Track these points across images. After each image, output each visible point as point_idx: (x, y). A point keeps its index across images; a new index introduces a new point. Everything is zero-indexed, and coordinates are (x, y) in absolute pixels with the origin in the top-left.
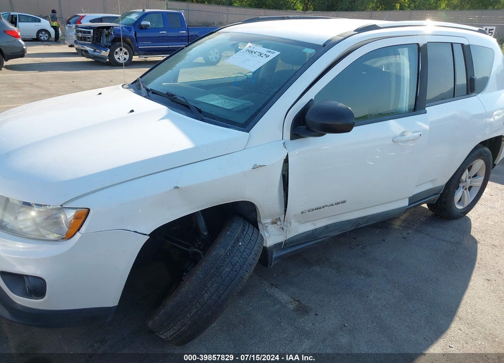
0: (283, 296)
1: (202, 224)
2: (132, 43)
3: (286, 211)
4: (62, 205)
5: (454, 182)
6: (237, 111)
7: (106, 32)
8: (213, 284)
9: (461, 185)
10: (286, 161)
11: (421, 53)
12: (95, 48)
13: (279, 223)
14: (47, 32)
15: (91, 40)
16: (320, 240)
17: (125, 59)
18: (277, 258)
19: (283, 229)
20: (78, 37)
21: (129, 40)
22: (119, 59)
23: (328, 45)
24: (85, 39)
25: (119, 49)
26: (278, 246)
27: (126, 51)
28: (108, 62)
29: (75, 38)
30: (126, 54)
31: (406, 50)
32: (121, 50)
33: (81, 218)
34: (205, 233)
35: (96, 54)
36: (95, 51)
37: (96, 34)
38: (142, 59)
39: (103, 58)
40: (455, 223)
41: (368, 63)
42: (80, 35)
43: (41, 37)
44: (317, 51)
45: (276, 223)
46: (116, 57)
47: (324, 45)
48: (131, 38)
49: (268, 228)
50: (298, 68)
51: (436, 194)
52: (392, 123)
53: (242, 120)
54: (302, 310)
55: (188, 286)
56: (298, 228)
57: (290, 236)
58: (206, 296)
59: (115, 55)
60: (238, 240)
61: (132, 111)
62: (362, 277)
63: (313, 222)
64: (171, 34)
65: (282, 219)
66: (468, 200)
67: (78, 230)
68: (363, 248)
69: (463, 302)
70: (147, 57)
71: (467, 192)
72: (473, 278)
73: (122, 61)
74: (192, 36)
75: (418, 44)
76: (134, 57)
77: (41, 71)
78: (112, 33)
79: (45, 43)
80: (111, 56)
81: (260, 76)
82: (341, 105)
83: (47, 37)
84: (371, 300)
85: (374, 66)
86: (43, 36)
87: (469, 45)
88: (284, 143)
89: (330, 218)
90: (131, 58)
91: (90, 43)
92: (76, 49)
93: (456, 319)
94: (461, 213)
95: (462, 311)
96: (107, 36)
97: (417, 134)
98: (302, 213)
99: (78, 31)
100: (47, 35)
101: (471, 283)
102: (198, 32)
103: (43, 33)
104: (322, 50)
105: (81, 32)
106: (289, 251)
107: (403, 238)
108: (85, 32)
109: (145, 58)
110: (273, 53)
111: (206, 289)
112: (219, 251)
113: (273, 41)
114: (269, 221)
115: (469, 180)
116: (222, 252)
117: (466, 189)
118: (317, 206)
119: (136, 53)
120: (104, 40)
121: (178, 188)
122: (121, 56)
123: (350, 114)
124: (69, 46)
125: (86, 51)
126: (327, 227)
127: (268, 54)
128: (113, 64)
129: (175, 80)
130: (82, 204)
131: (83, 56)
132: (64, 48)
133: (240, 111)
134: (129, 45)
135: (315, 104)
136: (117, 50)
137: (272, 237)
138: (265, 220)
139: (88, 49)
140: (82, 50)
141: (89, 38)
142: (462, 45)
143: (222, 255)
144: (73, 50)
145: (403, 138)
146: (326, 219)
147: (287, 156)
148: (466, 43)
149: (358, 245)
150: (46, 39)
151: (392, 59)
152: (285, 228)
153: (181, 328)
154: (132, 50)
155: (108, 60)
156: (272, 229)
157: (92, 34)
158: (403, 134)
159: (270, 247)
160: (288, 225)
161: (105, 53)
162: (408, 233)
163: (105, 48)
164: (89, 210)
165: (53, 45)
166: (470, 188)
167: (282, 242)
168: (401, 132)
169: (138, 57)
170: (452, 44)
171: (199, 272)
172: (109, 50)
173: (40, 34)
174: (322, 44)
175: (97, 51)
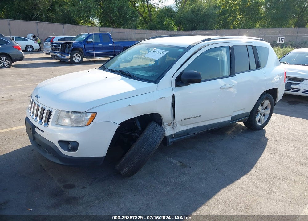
0: (175, 161)
1: (138, 124)
2: (83, 51)
3: (174, 120)
4: (86, 112)
5: (255, 111)
6: (151, 77)
7: (69, 45)
8: (146, 145)
9: (259, 113)
10: (174, 96)
11: (231, 50)
12: (62, 54)
13: (171, 125)
14: (31, 46)
15: (60, 50)
16: (190, 135)
17: (79, 60)
18: (171, 142)
19: (173, 128)
20: (52, 49)
21: (81, 49)
22: (75, 60)
23: (189, 47)
24: (56, 50)
25: (75, 54)
26: (171, 136)
27: (79, 55)
28: (69, 62)
29: (50, 49)
30: (79, 57)
31: (225, 49)
32: (77, 55)
33: (93, 117)
34: (140, 128)
35: (63, 57)
36: (62, 56)
37: (63, 47)
38: (88, 59)
39: (67, 59)
40: (258, 132)
41: (207, 54)
42: (54, 47)
43: (28, 49)
44: (185, 50)
45: (170, 125)
46: (74, 59)
47: (188, 48)
48: (82, 48)
49: (167, 127)
50: (175, 59)
51: (246, 117)
52: (220, 81)
53: (154, 80)
54: (184, 166)
55: (135, 147)
56: (180, 128)
57: (176, 132)
58: (143, 150)
59: (73, 58)
60: (155, 128)
61: (107, 77)
62: (211, 154)
63: (187, 126)
64: (104, 46)
65: (173, 123)
66: (264, 120)
67: (92, 121)
68: (212, 143)
69: (258, 162)
70: (91, 59)
71: (262, 117)
72: (264, 153)
73: (77, 61)
74: (116, 46)
75: (229, 46)
76: (84, 59)
77: (33, 67)
78: (72, 46)
79: (30, 53)
80: (71, 58)
81: (159, 64)
82: (195, 71)
83: (31, 49)
84: (216, 162)
85: (210, 56)
86: (29, 49)
87: (255, 46)
88: (172, 89)
89: (194, 124)
90: (82, 59)
91: (59, 52)
92: (51, 55)
93: (254, 168)
94: (261, 127)
95: (257, 165)
96: (69, 47)
97: (232, 86)
98: (182, 120)
99: (52, 46)
100: (31, 48)
101: (263, 155)
102: (119, 44)
103: (29, 47)
104: (187, 50)
105: (54, 46)
106: (176, 139)
107: (232, 138)
108: (56, 46)
109: (90, 59)
110: (166, 52)
111: (143, 147)
112: (147, 132)
113: (165, 46)
114: (167, 124)
115: (263, 111)
116: (149, 133)
117: (262, 115)
118: (188, 117)
119: (85, 57)
120: (67, 50)
121: (130, 105)
122: (76, 58)
123: (200, 76)
124: (46, 54)
125: (57, 56)
126: (193, 128)
127: (163, 52)
128: (72, 63)
129: (119, 66)
130: (94, 111)
131: (55, 59)
132: (43, 55)
133: (152, 77)
134: (81, 52)
135: (185, 72)
136: (74, 55)
137: (169, 132)
138: (165, 123)
139: (58, 55)
140: (55, 56)
141: (59, 49)
142: (252, 46)
143: (148, 134)
144: (49, 56)
145: (225, 87)
146: (193, 124)
147: (174, 94)
148: (254, 45)
149: (209, 142)
150: (31, 50)
151: (218, 53)
152: (174, 127)
153: (133, 165)
154: (83, 54)
155: (69, 61)
156: (168, 127)
157: (60, 47)
158: (225, 85)
159: (168, 136)
160: (176, 126)
161: (68, 57)
162: (234, 137)
163: (68, 54)
164: (97, 113)
165: (35, 54)
166: (264, 115)
167: (173, 134)
168: (224, 84)
169: (86, 58)
170: (247, 46)
171: (140, 140)
172: (70, 55)
173: (27, 48)
174: (187, 47)
175: (63, 56)
